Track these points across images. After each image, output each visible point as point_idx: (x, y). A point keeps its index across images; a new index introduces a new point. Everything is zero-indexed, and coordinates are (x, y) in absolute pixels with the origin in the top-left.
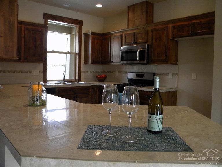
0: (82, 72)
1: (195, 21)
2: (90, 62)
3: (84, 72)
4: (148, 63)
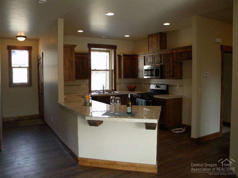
1: (188, 50)
2: (123, 77)
3: (118, 84)
4: (161, 78)
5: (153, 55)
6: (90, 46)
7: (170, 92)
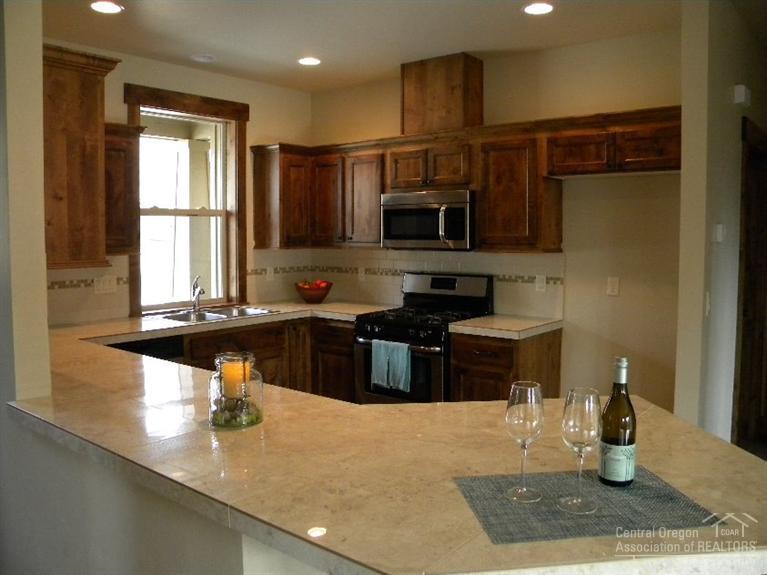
0: (251, 274)
1: (618, 129)
2: (276, 238)
3: (256, 272)
4: (473, 248)
5: (426, 152)
6: (136, 96)
7: (499, 305)
